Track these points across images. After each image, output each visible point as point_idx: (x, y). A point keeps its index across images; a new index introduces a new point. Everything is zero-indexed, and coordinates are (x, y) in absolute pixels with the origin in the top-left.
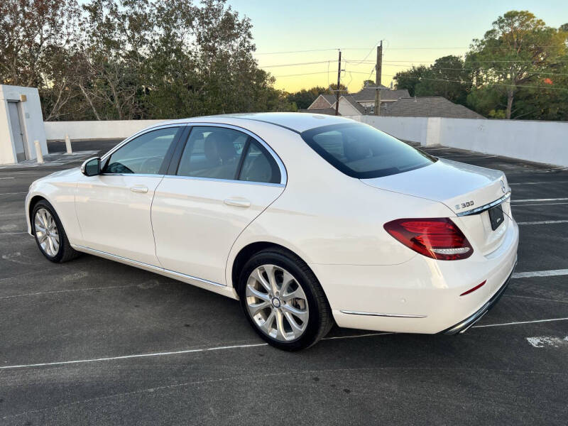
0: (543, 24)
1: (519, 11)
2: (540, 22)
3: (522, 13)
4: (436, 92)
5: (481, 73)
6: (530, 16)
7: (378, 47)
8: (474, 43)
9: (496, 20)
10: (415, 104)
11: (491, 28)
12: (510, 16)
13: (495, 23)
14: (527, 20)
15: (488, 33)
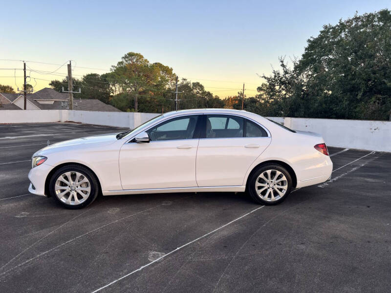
0: (148, 62)
1: (136, 53)
2: (146, 60)
3: (137, 54)
4: (90, 96)
5: (111, 86)
6: (141, 57)
7: (68, 65)
8: (112, 68)
9: (124, 56)
10: (81, 103)
11: (121, 60)
12: (131, 55)
13: (123, 58)
14: (140, 59)
15: (120, 63)
